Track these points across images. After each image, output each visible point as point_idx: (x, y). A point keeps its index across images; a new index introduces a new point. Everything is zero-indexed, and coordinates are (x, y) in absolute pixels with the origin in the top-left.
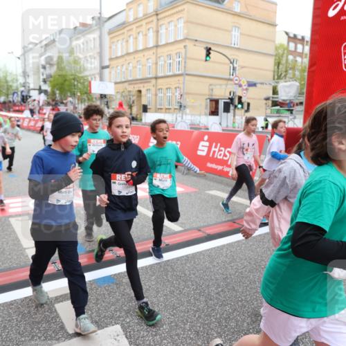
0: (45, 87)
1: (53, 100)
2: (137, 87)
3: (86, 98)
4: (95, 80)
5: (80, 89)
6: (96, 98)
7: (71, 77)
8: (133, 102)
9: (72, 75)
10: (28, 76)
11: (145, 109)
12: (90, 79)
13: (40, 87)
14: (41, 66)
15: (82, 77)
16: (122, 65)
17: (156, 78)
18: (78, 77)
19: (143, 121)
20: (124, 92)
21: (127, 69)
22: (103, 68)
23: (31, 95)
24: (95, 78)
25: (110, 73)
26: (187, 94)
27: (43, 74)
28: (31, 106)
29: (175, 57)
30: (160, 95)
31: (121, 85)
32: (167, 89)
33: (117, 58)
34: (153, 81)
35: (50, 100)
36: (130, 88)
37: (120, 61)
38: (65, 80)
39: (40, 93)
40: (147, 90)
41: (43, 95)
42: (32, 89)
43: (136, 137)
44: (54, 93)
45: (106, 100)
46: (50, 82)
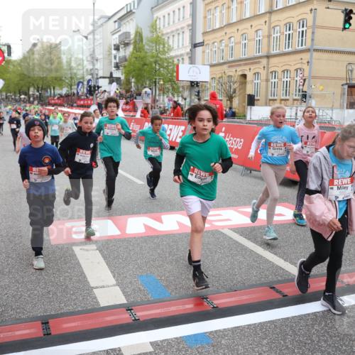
0: (117, 74)
1: (128, 91)
2: (240, 70)
3: (171, 88)
4: (183, 63)
5: (163, 75)
6: (183, 87)
7: (151, 60)
8: (234, 92)
9: (153, 57)
10: (97, 60)
11: (251, 101)
12: (176, 61)
13: (111, 73)
14: (113, 47)
15: (166, 59)
16: (221, 41)
17: (268, 57)
18: (161, 59)
19: (248, 118)
20: (222, 77)
21: (227, 46)
22: (195, 46)
23: (100, 85)
24: (183, 59)
25: (204, 52)
26: (314, 77)
27: (115, 57)
28: (99, 100)
29: (296, 26)
30: (273, 80)
31: (218, 68)
32: (283, 71)
33: (214, 31)
34: (264, 61)
35: (124, 92)
36: (231, 72)
37: (219, 35)
38: (145, 64)
39: (111, 83)
40: (255, 74)
41: (115, 84)
42: (100, 78)
43: (238, 140)
44: (128, 82)
45: (197, 89)
46: (125, 67)
